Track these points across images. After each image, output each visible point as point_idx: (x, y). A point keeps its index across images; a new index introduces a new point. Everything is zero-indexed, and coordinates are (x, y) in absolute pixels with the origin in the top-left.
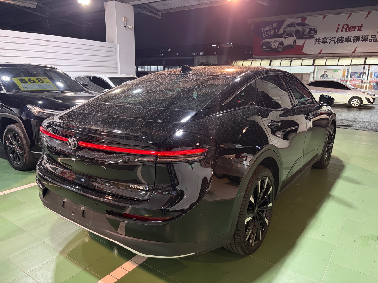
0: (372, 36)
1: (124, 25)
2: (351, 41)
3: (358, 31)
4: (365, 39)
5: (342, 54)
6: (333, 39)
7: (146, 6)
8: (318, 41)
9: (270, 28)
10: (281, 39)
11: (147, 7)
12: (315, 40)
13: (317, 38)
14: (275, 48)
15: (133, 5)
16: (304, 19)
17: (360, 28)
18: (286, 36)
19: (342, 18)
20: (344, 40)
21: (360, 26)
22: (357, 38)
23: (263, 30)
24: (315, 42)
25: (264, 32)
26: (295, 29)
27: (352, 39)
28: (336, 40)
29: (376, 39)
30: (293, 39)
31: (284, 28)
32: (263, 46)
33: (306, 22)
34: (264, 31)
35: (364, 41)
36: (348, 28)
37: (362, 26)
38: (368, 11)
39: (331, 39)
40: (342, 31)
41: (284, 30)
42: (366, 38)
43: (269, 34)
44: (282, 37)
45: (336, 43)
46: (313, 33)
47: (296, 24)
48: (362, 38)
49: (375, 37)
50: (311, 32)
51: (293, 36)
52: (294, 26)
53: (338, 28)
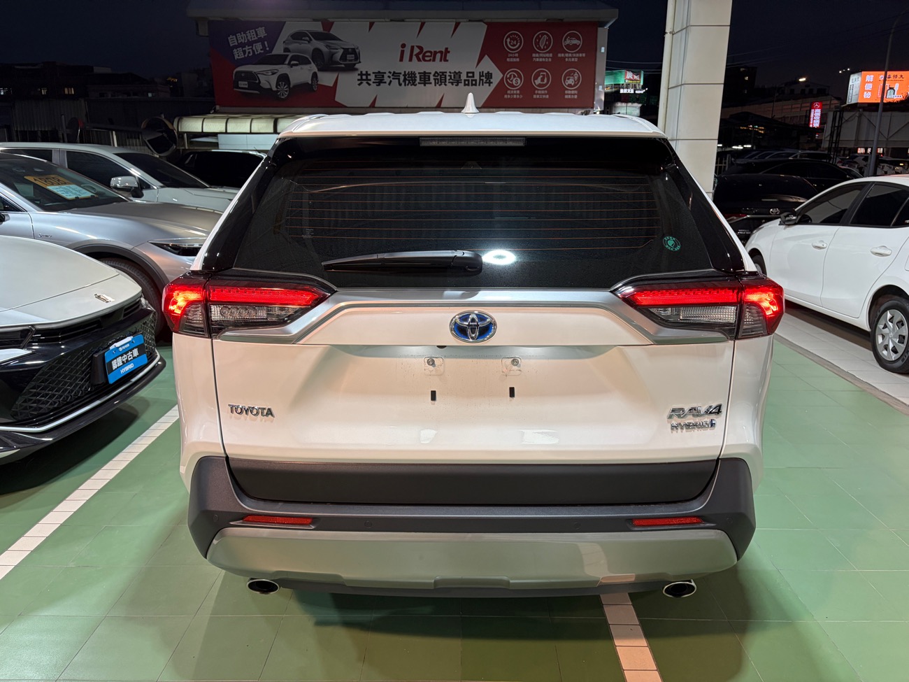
0: (468, 73)
2: (431, 83)
3: (441, 60)
4: (456, 79)
6: (396, 75)
8: (364, 78)
9: (249, 38)
10: (283, 69)
12: (359, 75)
13: (361, 72)
14: (271, 89)
16: (328, 25)
17: (444, 55)
18: (293, 62)
19: (408, 32)
20: (418, 79)
21: (444, 51)
22: (441, 78)
23: (232, 40)
24: (358, 80)
25: (236, 47)
26: (310, 47)
27: (432, 78)
28: (402, 78)
29: (476, 80)
30: (309, 70)
31: (284, 42)
32: (240, 82)
33: (332, 32)
34: (236, 44)
35: (455, 84)
36: (422, 55)
37: (447, 51)
38: (454, 20)
39: (390, 75)
40: (411, 60)
41: (287, 46)
42: (457, 76)
43: (249, 53)
44: (283, 63)
45: (403, 84)
46: (350, 60)
48: (450, 76)
49: (473, 77)
50: (348, 56)
51: (310, 63)
52: (307, 38)
53: (402, 52)
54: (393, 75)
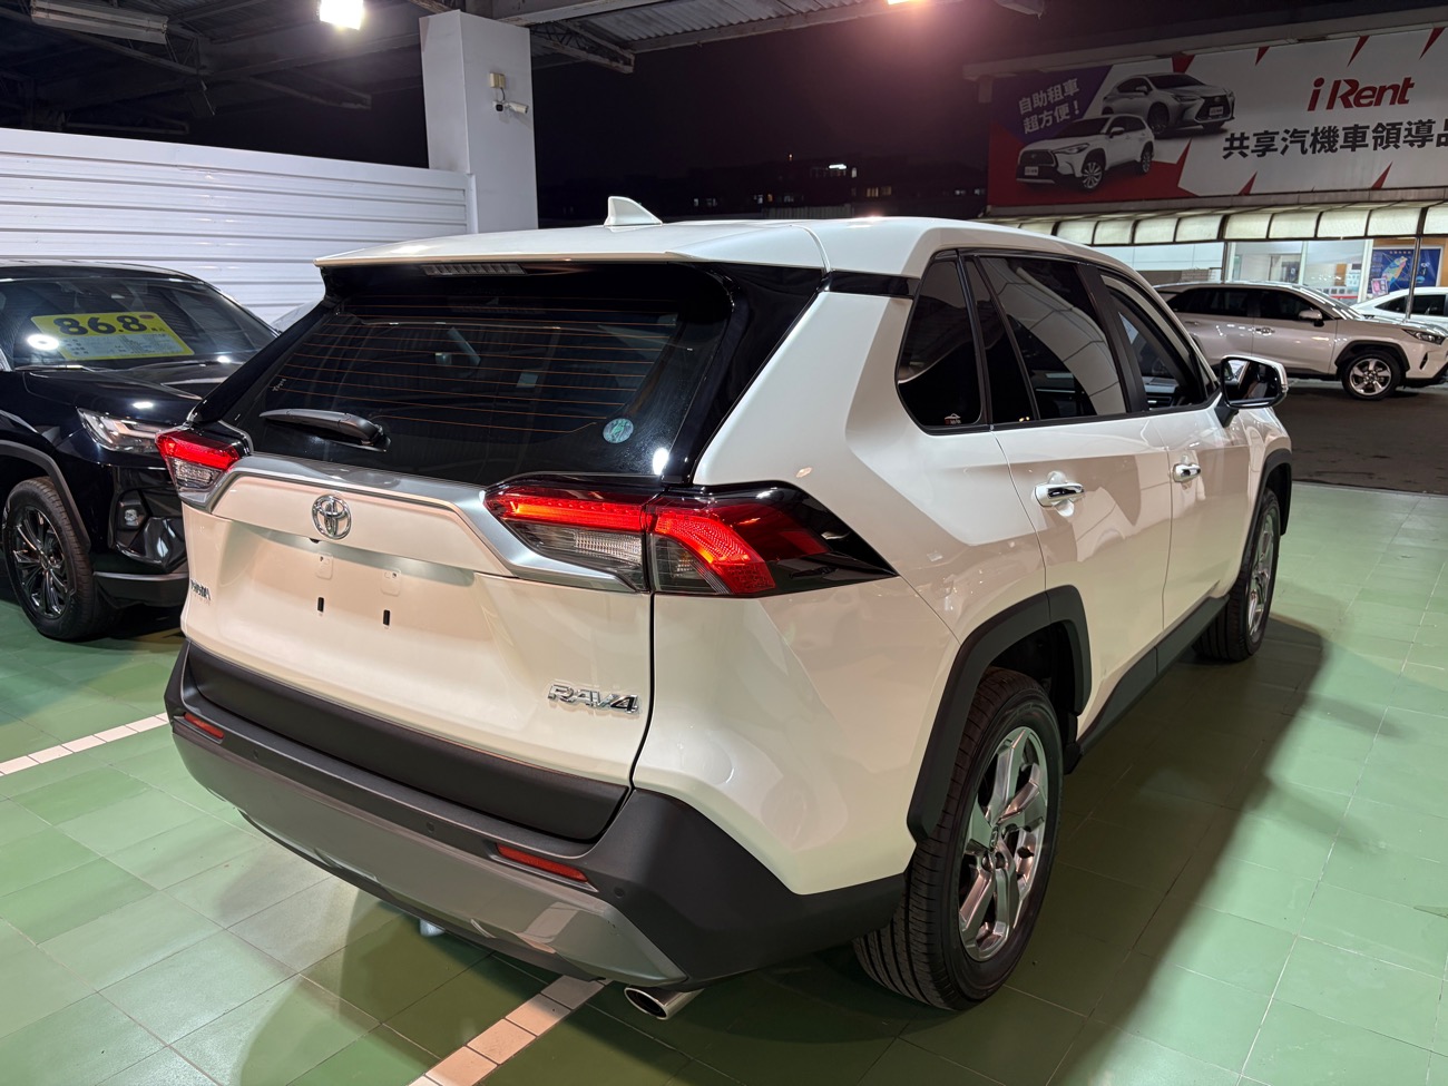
1: (495, 104)
2: (1367, 146)
3: (1392, 103)
4: (1421, 134)
5: (1333, 194)
6: (1297, 136)
7: (575, 26)
8: (1237, 145)
9: (1051, 98)
10: (1096, 142)
11: (581, 32)
12: (1227, 140)
13: (1233, 135)
14: (1073, 175)
15: (527, 26)
16: (1182, 62)
17: (1400, 93)
18: (1115, 129)
19: (1331, 57)
20: (1341, 141)
21: (1401, 85)
22: (1388, 133)
23: (1025, 105)
24: (1225, 149)
25: (1029, 115)
26: (1147, 102)
27: (1370, 135)
28: (1309, 139)
30: (1141, 140)
31: (1105, 98)
32: (1026, 168)
33: (1187, 73)
34: (1030, 109)
35: (1416, 144)
36: (1355, 94)
37: (1408, 84)
38: (1430, 25)
39: (1287, 136)
41: (1109, 105)
42: (1424, 132)
43: (1048, 121)
44: (1098, 133)
45: (1310, 150)
46: (1217, 116)
47: (1151, 79)
48: (1410, 130)
50: (1212, 109)
51: (1144, 127)
52: (1145, 88)
53: (1316, 94)
54: (1291, 137)
